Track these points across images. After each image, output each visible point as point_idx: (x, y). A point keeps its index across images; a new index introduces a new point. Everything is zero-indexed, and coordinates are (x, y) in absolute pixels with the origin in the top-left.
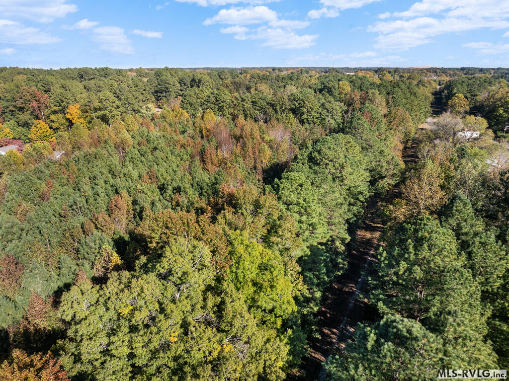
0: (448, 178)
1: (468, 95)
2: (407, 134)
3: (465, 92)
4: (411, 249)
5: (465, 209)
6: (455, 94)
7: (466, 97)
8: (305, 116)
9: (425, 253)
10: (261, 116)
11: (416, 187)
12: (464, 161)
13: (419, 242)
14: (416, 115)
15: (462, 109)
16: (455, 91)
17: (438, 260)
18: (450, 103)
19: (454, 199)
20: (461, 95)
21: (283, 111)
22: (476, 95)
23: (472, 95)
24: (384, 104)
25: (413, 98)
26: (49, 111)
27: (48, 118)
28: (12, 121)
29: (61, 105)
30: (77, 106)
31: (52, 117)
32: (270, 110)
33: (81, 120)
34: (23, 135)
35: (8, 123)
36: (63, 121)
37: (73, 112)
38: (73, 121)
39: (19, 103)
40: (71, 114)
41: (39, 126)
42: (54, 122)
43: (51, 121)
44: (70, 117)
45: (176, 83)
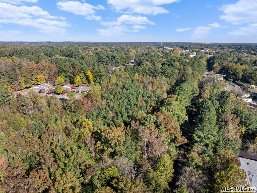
0: (211, 93)
1: (220, 63)
2: (199, 80)
3: (219, 62)
4: (205, 103)
5: (213, 98)
6: (215, 63)
7: (219, 64)
8: (167, 75)
9: (207, 104)
10: (152, 75)
11: (204, 95)
12: (214, 89)
13: (206, 102)
14: (201, 73)
15: (218, 69)
16: (215, 62)
17: (209, 104)
18: (213, 66)
19: (211, 97)
20: (217, 64)
21: (159, 73)
22: (223, 63)
23: (221, 63)
24: (191, 70)
25: (200, 66)
26: (79, 72)
27: (78, 75)
28: (62, 75)
29: (84, 71)
30: (89, 71)
31: (80, 75)
32: (155, 73)
33: (92, 76)
34: (67, 80)
35: (61, 76)
36: (84, 76)
37: (89, 73)
38: (89, 76)
39: (64, 69)
40: (88, 74)
41: (78, 78)
42: (81, 76)
43: (79, 76)
44: (87, 75)
45: (106, 58)
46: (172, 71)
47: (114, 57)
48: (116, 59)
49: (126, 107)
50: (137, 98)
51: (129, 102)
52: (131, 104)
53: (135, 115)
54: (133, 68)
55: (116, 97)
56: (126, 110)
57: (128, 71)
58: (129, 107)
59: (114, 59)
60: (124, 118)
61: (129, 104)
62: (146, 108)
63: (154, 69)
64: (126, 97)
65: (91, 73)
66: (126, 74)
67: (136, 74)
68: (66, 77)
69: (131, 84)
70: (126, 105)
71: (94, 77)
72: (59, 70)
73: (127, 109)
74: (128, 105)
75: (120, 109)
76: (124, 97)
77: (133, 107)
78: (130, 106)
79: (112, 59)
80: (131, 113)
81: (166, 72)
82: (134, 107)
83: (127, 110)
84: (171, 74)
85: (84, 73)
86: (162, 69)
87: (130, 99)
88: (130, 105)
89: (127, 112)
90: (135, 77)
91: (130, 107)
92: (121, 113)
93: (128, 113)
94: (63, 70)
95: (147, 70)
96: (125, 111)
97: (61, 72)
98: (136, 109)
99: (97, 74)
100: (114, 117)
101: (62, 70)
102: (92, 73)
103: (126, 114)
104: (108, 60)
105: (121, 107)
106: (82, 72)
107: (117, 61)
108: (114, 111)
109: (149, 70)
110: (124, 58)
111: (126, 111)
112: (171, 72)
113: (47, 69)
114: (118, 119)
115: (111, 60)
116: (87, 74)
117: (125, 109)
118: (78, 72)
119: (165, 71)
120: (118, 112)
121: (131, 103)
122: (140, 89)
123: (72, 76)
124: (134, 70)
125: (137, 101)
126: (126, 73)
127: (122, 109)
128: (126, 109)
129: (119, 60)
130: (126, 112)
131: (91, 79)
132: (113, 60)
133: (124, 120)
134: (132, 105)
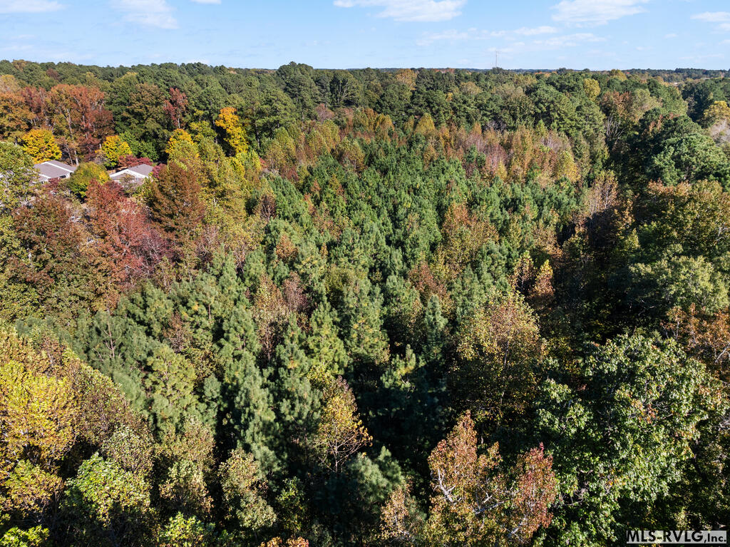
3: (726, 99)
6: (712, 101)
7: (728, 106)
10: (492, 125)
16: (711, 97)
18: (706, 114)
20: (723, 103)
21: (524, 117)
26: (189, 117)
27: (187, 127)
28: (128, 133)
29: (207, 109)
30: (230, 109)
31: (194, 126)
32: (506, 116)
33: (239, 130)
34: (145, 151)
35: (122, 135)
36: (209, 130)
37: (228, 117)
38: (228, 131)
39: (137, 107)
40: (225, 121)
41: (181, 137)
42: (196, 133)
43: (191, 131)
44: (222, 125)
45: (314, 85)
46: (578, 109)
47: (341, 82)
48: (347, 92)
49: (374, 256)
50: (441, 210)
51: (396, 226)
52: (408, 241)
53: (439, 317)
54: (412, 98)
55: (324, 204)
56: (379, 273)
57: (389, 111)
58: (397, 255)
59: (342, 90)
60: (359, 341)
61: (394, 238)
62: (509, 267)
63: (501, 102)
64: (378, 201)
65: (236, 118)
66: (383, 120)
67: (428, 122)
68: (144, 137)
69: (404, 152)
70: (376, 245)
71: (249, 133)
72: (115, 113)
73: (382, 268)
74: (389, 243)
75: (334, 269)
76: (370, 202)
77: (421, 256)
78: (404, 250)
79: (332, 90)
80: (409, 301)
81: (554, 111)
82: (429, 261)
83: (385, 276)
84: (574, 123)
85: (209, 117)
86: (537, 99)
87: (401, 211)
88: (400, 244)
89: (384, 290)
90: (421, 130)
91: (405, 259)
92: (336, 299)
93: (388, 298)
94: (132, 113)
95: (469, 106)
96: (365, 285)
97: (124, 119)
98: (442, 270)
99: (260, 122)
100: (286, 326)
101: (128, 111)
102: (242, 116)
103: (375, 311)
104: (318, 92)
105: (344, 260)
106: (201, 113)
107: (350, 97)
108: (294, 286)
109: (479, 107)
110: (377, 91)
111: (374, 283)
112: (572, 113)
113: (66, 105)
114: (311, 346)
115: (330, 94)
116: (220, 123)
117: (372, 270)
118: (184, 116)
119: (548, 108)
120: (322, 288)
121: (406, 235)
122: (452, 169)
123: (164, 134)
124: (416, 108)
125: (440, 224)
126: (381, 116)
127: (351, 273)
128: (380, 271)
129: (358, 95)
130: (378, 289)
131: (237, 142)
132: (339, 95)
133: (361, 350)
134: (415, 244)
